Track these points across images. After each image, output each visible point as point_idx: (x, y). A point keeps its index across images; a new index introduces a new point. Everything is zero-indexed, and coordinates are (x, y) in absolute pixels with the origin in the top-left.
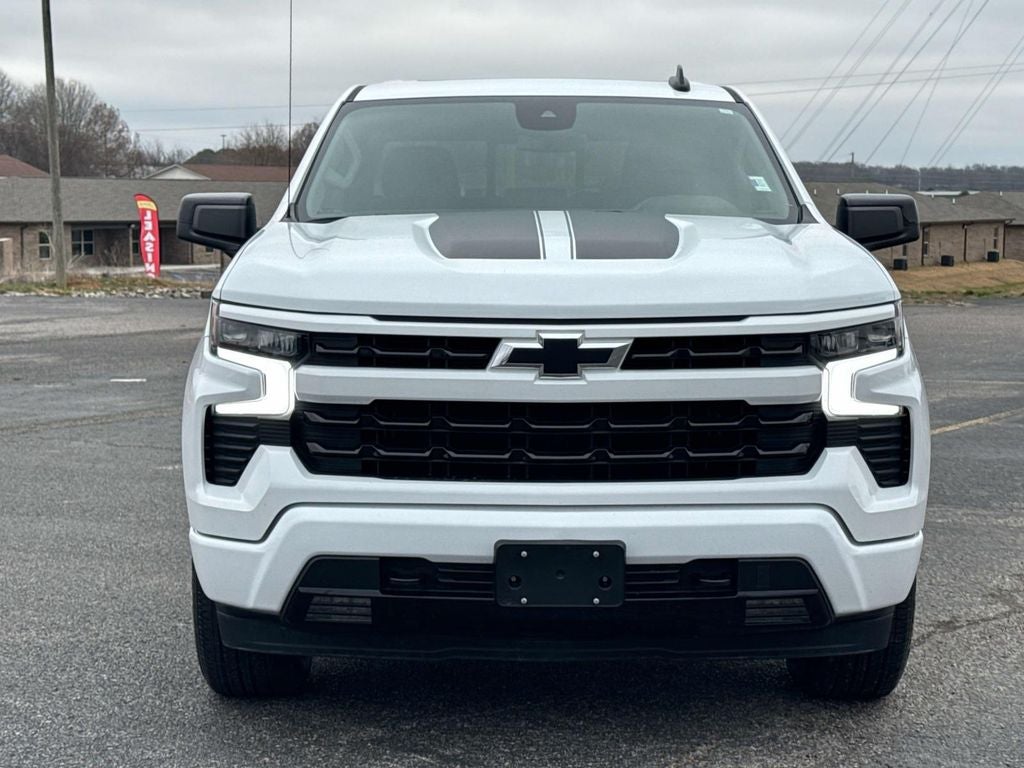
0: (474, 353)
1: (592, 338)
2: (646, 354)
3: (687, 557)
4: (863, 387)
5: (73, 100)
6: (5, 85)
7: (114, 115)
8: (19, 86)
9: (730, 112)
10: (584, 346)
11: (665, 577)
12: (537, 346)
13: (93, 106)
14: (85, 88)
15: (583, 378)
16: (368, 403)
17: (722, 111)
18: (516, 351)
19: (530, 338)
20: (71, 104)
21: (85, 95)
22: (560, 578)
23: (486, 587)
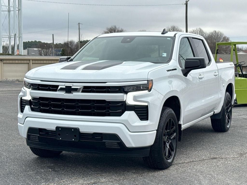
0: (54, 88)
1: (74, 86)
2: (86, 89)
3: (92, 132)
4: (135, 98)
5: (218, 36)
6: (202, 33)
7: (228, 39)
8: (206, 33)
9: (170, 39)
10: (73, 87)
11: (90, 136)
12: (64, 87)
13: (223, 37)
14: (221, 32)
15: (73, 94)
16: (38, 97)
17: (168, 39)
18: (61, 88)
19: (62, 85)
20: (218, 37)
21: (221, 35)
22: (67, 134)
23: (55, 135)
